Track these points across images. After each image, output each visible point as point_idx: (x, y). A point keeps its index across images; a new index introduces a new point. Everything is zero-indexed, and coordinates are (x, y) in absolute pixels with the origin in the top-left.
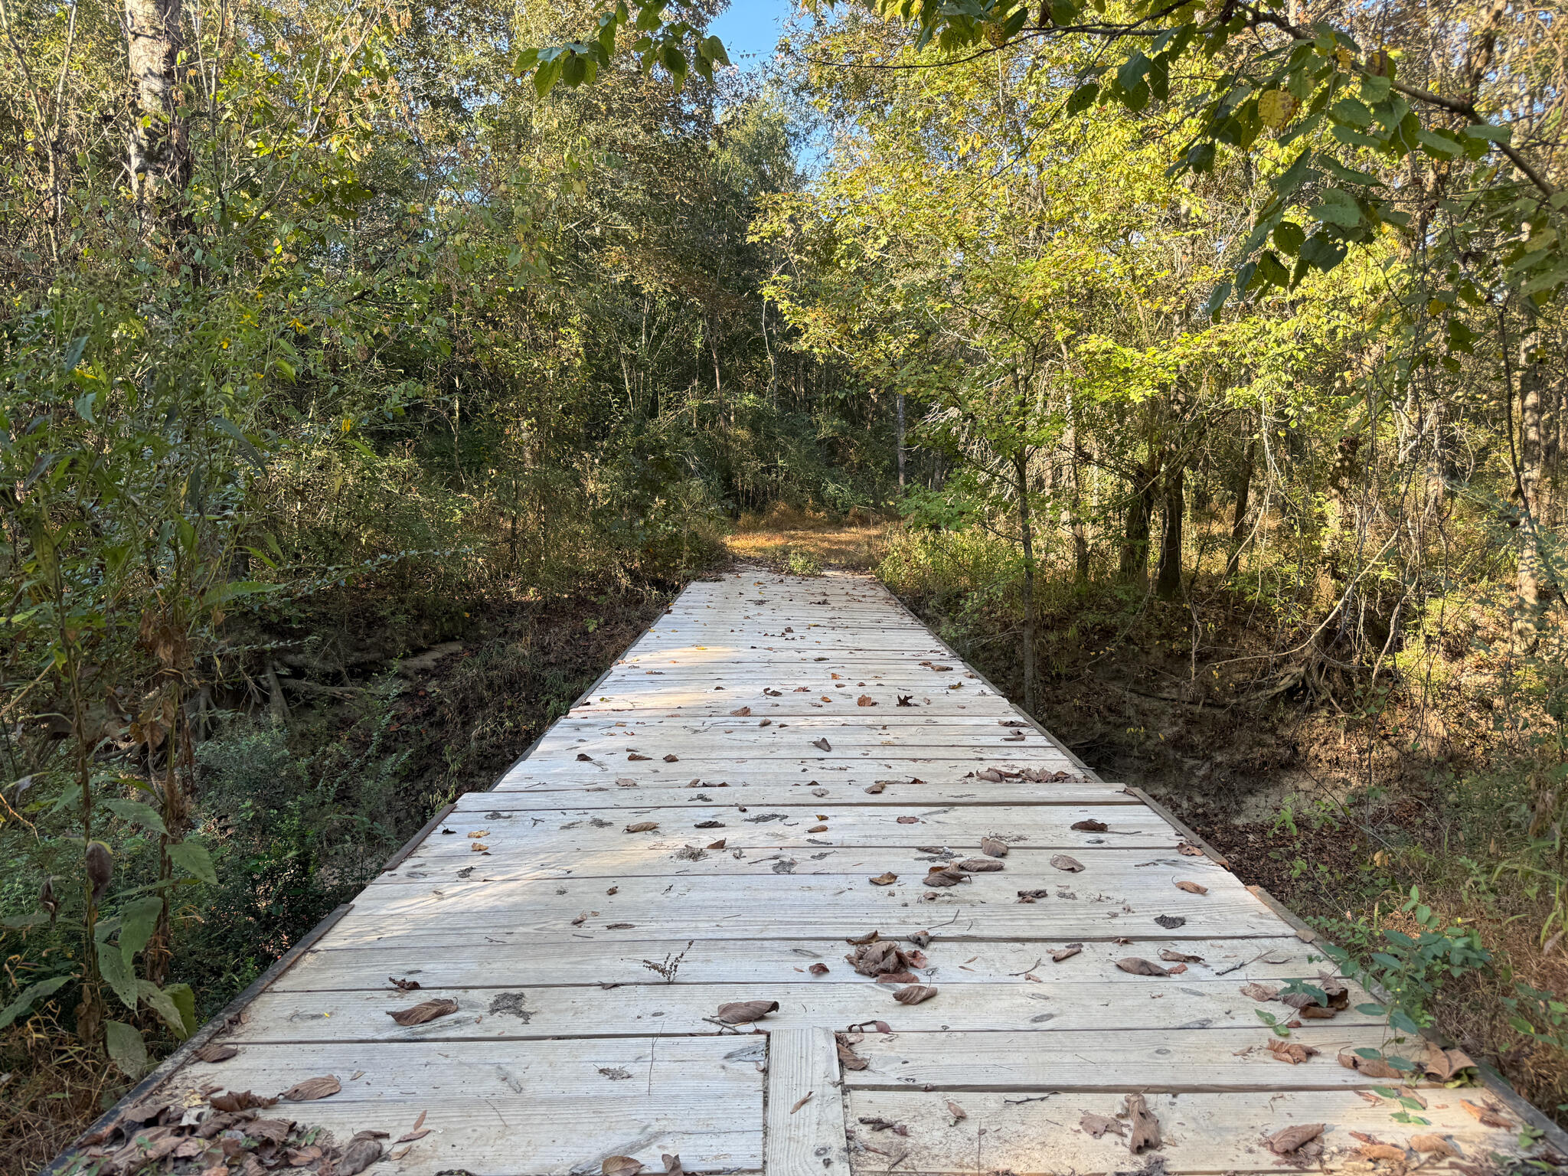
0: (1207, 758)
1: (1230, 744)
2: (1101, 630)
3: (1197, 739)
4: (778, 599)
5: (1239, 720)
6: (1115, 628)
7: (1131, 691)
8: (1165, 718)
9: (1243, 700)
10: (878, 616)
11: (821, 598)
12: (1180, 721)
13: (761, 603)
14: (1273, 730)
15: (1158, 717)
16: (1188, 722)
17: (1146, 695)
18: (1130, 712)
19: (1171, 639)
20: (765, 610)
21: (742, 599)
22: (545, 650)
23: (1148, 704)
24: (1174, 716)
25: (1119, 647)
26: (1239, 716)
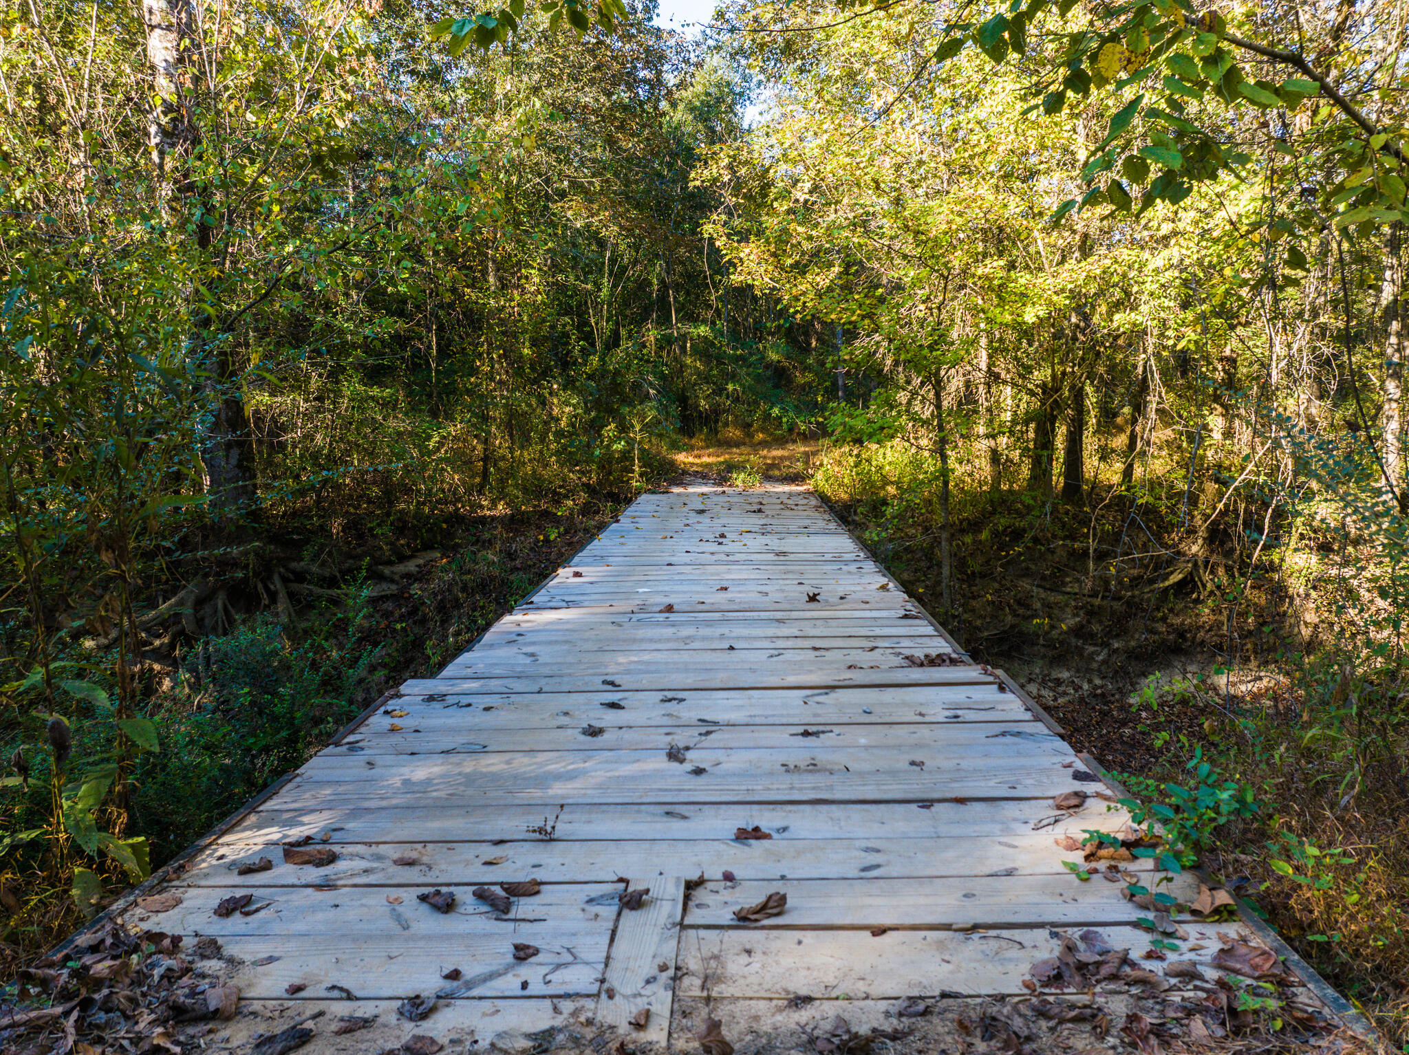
0: (1105, 645)
1: (1126, 631)
2: (1012, 532)
3: (1096, 628)
4: (718, 507)
5: (1134, 610)
6: (1024, 530)
7: (1038, 586)
8: (1068, 610)
9: (1137, 593)
10: (807, 522)
11: (756, 507)
12: (1081, 613)
13: (701, 512)
14: (1164, 619)
15: (1062, 609)
16: (1087, 613)
17: (1052, 590)
18: (1038, 605)
19: (1074, 539)
20: (705, 519)
21: (686, 509)
22: (511, 556)
23: (1053, 598)
24: (1076, 607)
25: (1028, 548)
26: (1133, 607)
